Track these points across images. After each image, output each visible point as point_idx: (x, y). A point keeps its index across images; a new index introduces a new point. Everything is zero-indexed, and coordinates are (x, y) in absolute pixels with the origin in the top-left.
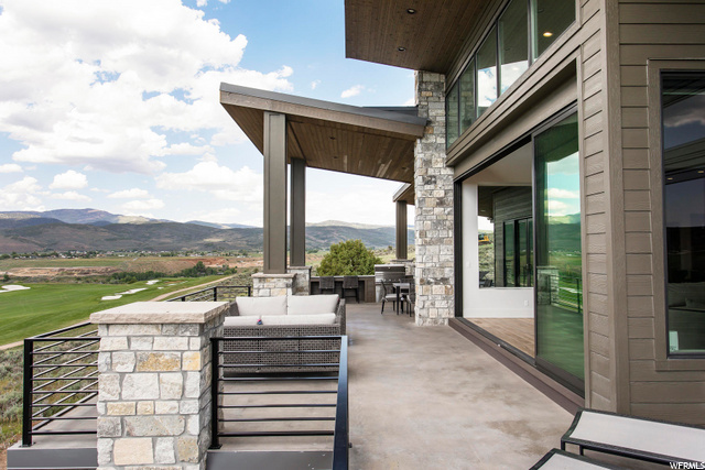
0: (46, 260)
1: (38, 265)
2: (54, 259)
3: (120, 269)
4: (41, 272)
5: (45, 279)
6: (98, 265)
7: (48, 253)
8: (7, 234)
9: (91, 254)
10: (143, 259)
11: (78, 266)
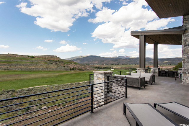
0: (118, 65)
2: (120, 65)
3: (131, 67)
4: (118, 67)
5: (118, 69)
6: (127, 66)
7: (119, 64)
8: (113, 60)
9: (126, 64)
10: (135, 66)
11: (124, 66)
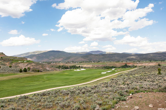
0: (89, 63)
1: (88, 64)
2: (91, 63)
3: (106, 65)
4: (88, 66)
5: (89, 68)
6: (100, 64)
7: (90, 61)
8: (82, 57)
9: (99, 62)
10: (111, 63)
11: (96, 65)
